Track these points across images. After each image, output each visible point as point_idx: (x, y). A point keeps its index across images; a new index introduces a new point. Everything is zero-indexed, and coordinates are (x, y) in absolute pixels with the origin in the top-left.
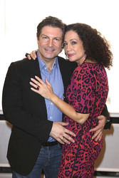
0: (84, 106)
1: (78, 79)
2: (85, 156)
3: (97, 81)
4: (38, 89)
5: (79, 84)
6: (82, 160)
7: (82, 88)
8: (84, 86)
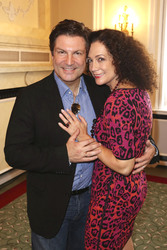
0: (127, 148)
1: (114, 114)
2: (116, 210)
3: (138, 115)
4: (67, 126)
5: (116, 121)
6: (112, 215)
7: (122, 125)
8: (124, 122)
